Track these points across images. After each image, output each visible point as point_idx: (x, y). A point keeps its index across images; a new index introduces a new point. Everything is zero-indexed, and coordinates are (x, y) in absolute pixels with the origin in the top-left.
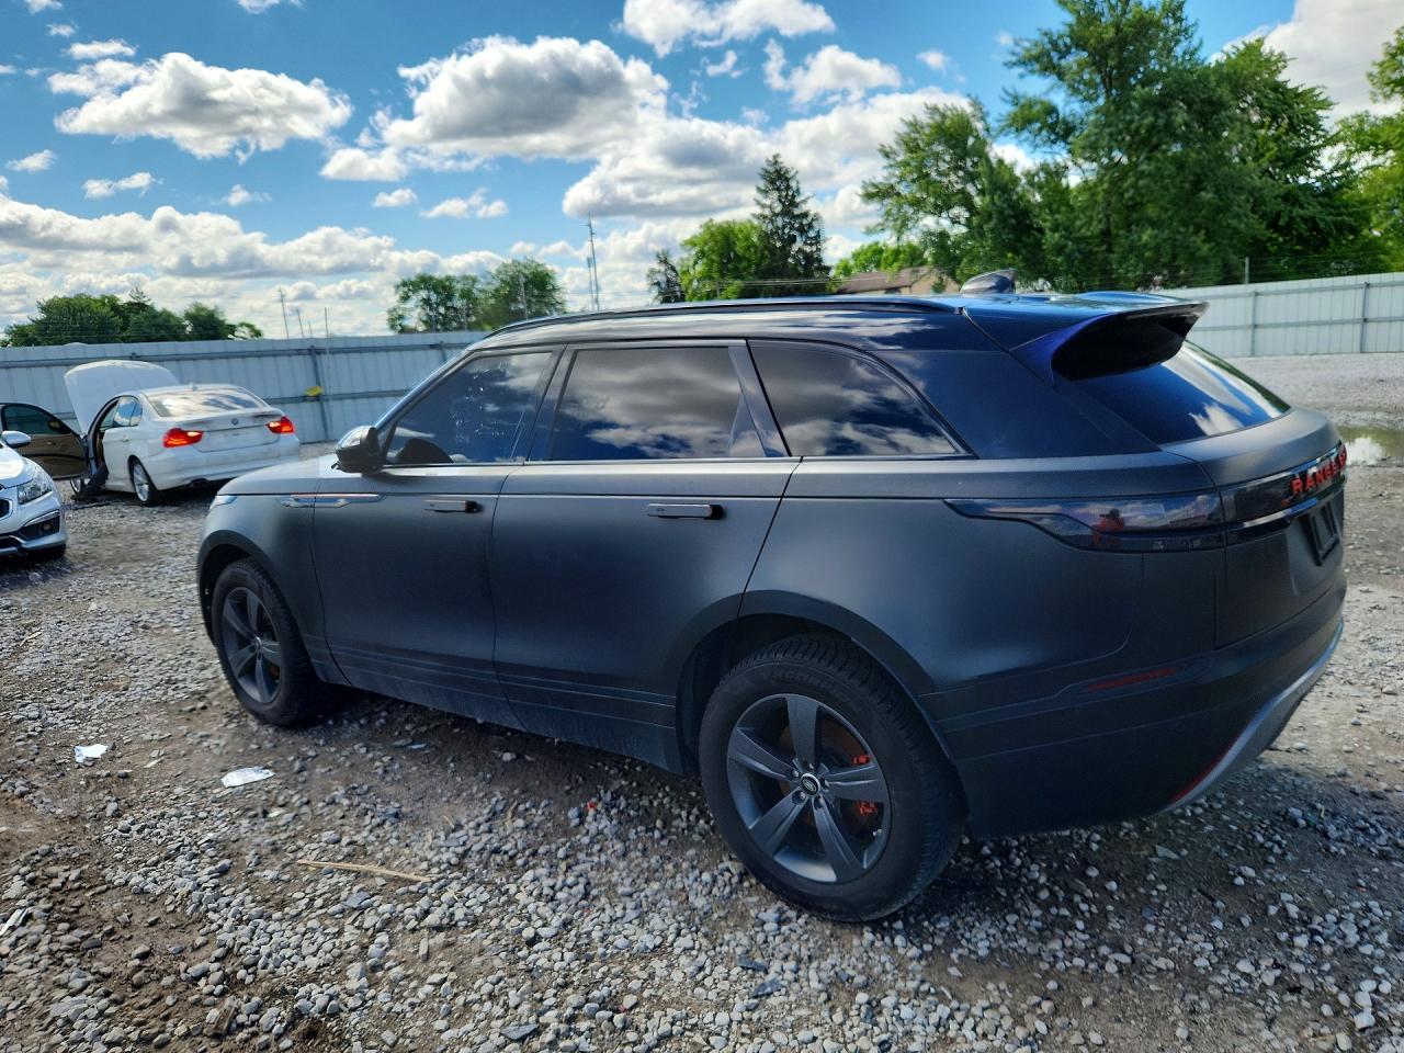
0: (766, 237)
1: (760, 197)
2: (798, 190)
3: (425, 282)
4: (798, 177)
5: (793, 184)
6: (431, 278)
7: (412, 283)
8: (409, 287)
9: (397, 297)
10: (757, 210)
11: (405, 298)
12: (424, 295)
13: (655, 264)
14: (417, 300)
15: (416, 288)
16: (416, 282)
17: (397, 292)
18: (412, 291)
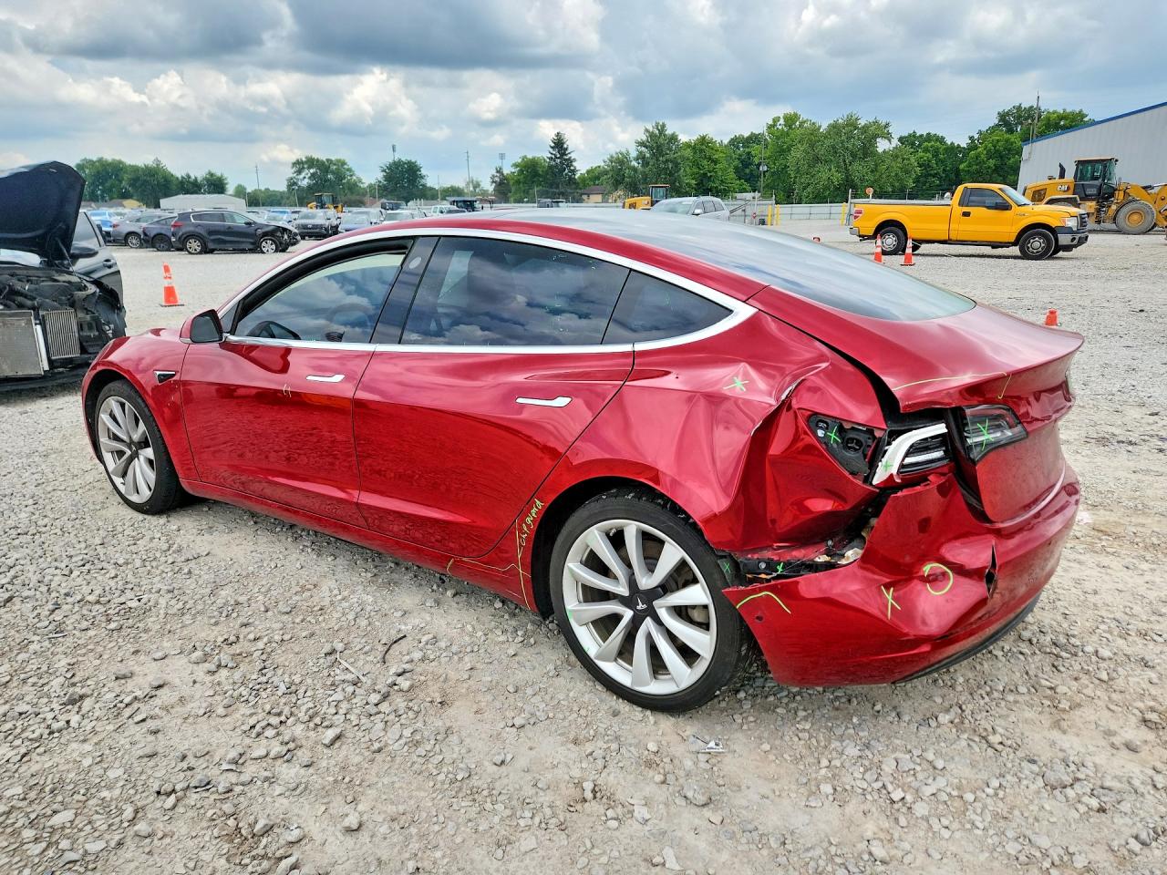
0: (550, 167)
1: (551, 150)
2: (567, 149)
3: (311, 162)
4: (567, 143)
5: (565, 146)
6: (318, 160)
7: (302, 163)
8: (299, 166)
9: (294, 169)
10: (550, 155)
11: (299, 172)
12: (312, 171)
13: (494, 172)
14: (307, 173)
15: (306, 166)
16: (306, 162)
17: (293, 167)
18: (303, 168)
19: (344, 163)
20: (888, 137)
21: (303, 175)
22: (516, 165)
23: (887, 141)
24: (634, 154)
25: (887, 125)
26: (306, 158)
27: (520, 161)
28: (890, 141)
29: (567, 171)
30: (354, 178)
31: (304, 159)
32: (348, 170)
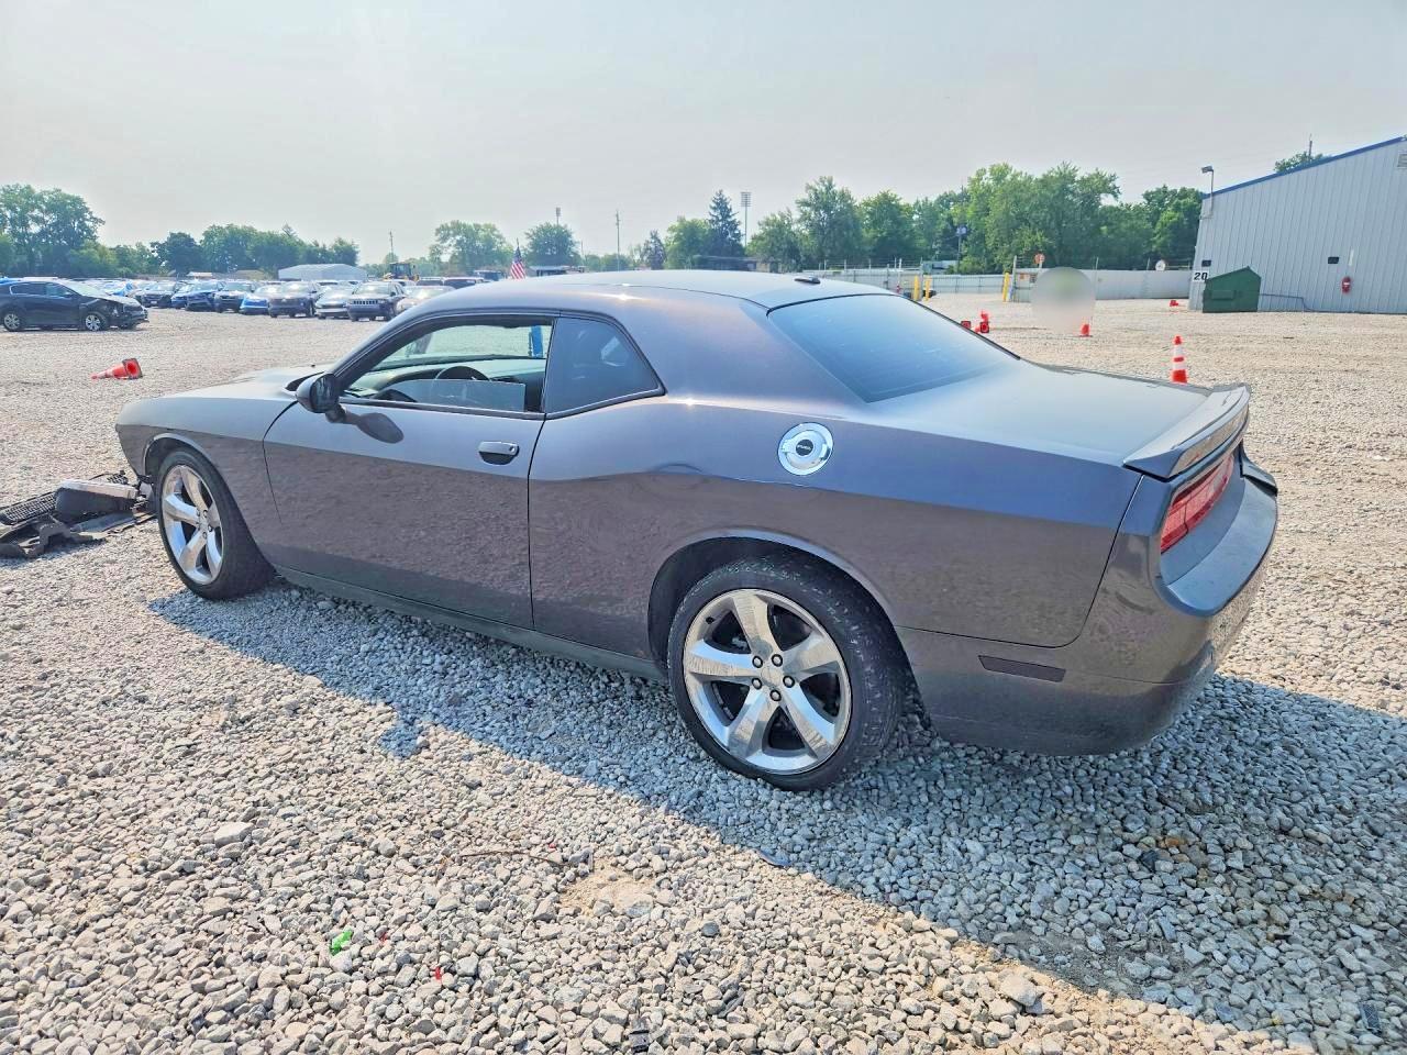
0: (712, 231)
1: (711, 211)
2: (730, 210)
3: (457, 228)
4: (731, 203)
5: (728, 206)
6: (464, 226)
7: (448, 229)
8: (444, 233)
9: (439, 236)
10: (710, 218)
11: (444, 239)
12: (458, 238)
13: (648, 238)
14: (452, 241)
15: (451, 232)
16: (452, 229)
17: (436, 235)
18: (449, 234)
19: (494, 229)
20: (1114, 192)
21: (448, 242)
22: (672, 229)
23: (1111, 196)
24: (796, 215)
25: (1113, 178)
26: (452, 223)
27: (677, 224)
28: (1116, 196)
29: (730, 236)
30: (504, 245)
31: (449, 225)
32: (499, 237)
